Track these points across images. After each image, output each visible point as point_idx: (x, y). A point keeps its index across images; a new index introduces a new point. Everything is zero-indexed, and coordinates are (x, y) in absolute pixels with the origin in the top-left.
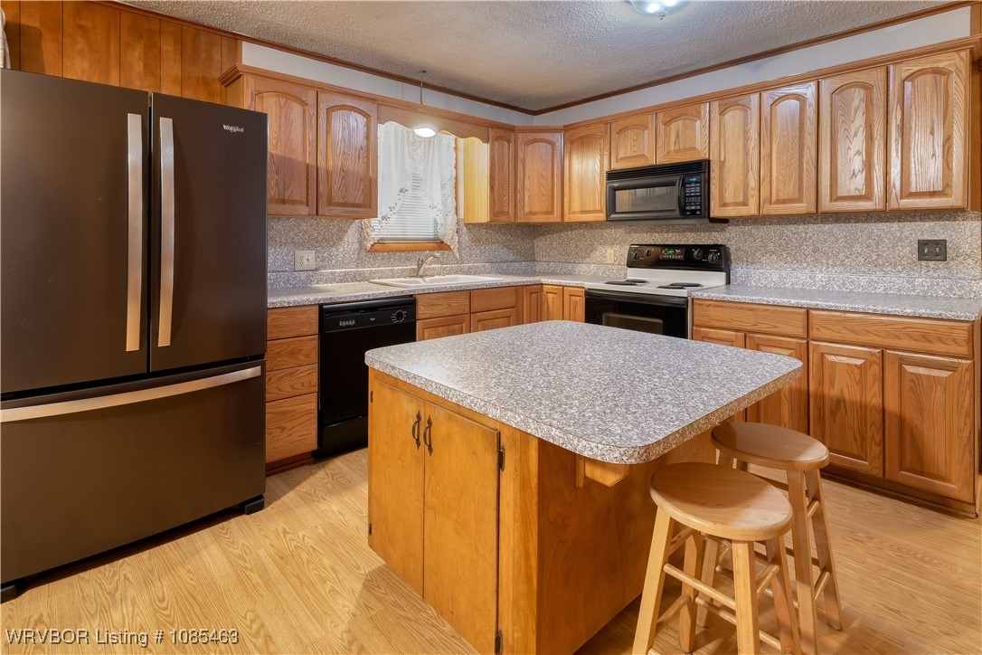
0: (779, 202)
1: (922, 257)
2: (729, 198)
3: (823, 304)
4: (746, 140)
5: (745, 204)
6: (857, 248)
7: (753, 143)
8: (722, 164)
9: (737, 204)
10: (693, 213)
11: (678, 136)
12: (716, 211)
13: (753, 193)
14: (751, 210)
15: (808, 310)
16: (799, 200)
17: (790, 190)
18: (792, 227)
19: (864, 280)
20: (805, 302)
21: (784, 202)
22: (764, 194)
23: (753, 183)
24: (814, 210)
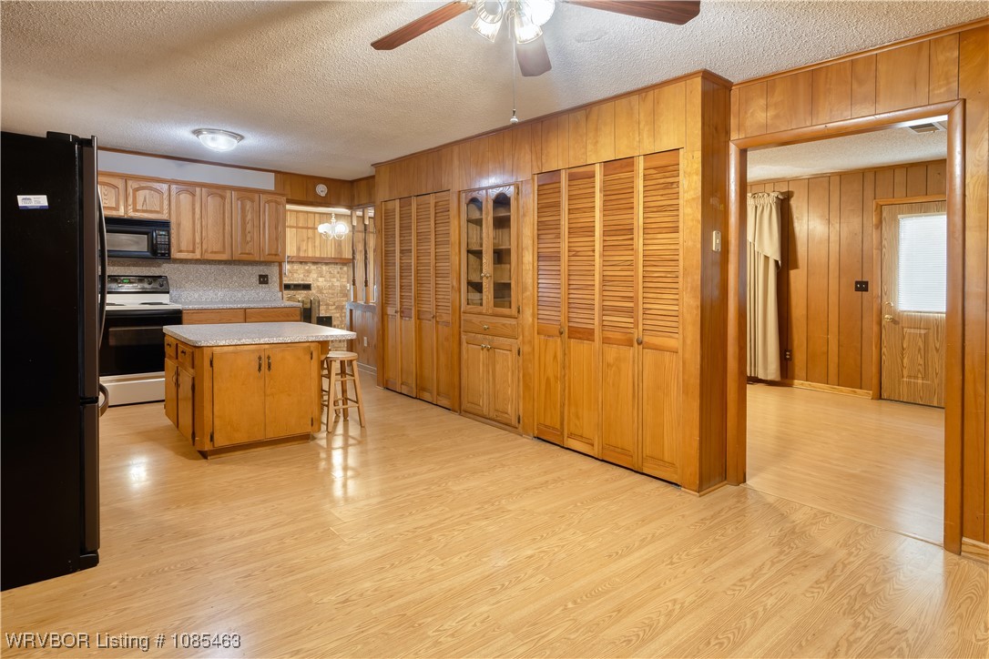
0: (212, 252)
1: (261, 283)
2: (183, 247)
3: (252, 306)
4: (194, 213)
5: (193, 252)
6: (235, 278)
7: (197, 216)
8: (179, 225)
9: (188, 251)
10: (163, 255)
11: (145, 200)
12: (175, 254)
13: (198, 246)
14: (197, 255)
15: (245, 309)
16: (223, 252)
17: (217, 247)
18: (203, 266)
19: (240, 295)
20: (244, 306)
21: (215, 253)
22: (204, 247)
23: (198, 240)
24: (230, 258)
